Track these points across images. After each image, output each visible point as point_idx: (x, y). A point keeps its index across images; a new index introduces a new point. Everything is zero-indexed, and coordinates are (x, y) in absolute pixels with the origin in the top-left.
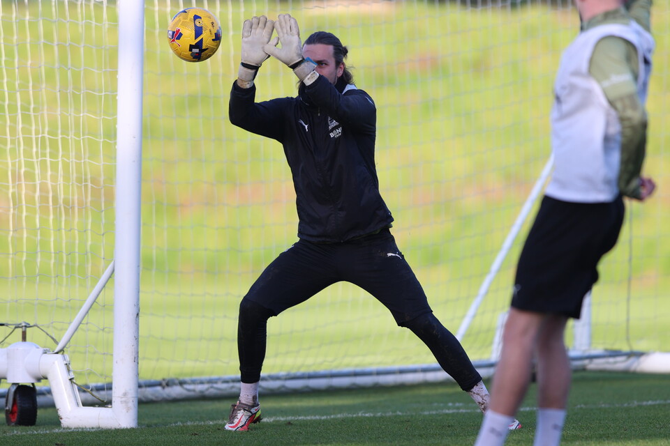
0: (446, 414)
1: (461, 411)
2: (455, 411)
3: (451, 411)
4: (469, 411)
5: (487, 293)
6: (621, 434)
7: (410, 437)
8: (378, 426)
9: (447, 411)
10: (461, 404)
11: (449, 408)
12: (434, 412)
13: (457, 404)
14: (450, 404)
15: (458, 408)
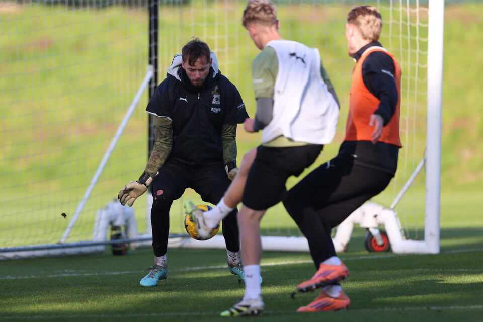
0: (65, 277)
1: (74, 275)
2: (70, 275)
3: (67, 275)
4: (79, 275)
5: (89, 197)
6: (180, 289)
7: (41, 292)
8: (20, 285)
9: (65, 275)
10: (74, 271)
11: (66, 273)
12: (56, 276)
13: (71, 271)
14: (66, 270)
15: (72, 273)
